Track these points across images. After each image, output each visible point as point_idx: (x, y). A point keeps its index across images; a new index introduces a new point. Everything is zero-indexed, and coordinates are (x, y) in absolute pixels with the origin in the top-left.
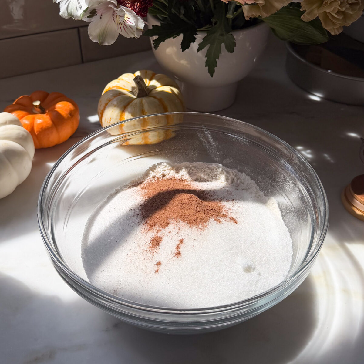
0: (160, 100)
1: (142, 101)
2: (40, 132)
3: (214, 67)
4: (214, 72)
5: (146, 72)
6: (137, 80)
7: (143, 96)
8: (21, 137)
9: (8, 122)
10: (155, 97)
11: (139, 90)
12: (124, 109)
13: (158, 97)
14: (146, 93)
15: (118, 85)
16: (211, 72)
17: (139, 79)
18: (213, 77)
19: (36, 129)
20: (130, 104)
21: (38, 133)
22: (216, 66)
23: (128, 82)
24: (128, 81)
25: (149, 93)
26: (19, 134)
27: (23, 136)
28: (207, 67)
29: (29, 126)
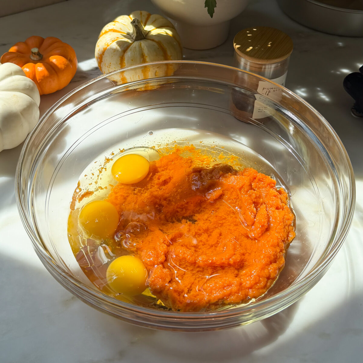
0: (159, 43)
1: (141, 45)
2: (42, 80)
3: (214, 7)
4: (214, 12)
5: (141, 13)
6: (134, 24)
7: (141, 39)
8: (28, 87)
9: (13, 73)
10: (153, 40)
11: (137, 33)
12: (124, 54)
13: (156, 39)
14: (144, 36)
15: (114, 29)
16: (211, 12)
17: (137, 22)
18: (213, 17)
19: (38, 77)
20: (130, 49)
21: (40, 81)
22: (216, 7)
23: (124, 25)
24: (124, 23)
25: (146, 36)
26: (25, 84)
27: (30, 86)
28: (207, 8)
29: (31, 75)
